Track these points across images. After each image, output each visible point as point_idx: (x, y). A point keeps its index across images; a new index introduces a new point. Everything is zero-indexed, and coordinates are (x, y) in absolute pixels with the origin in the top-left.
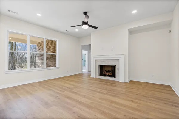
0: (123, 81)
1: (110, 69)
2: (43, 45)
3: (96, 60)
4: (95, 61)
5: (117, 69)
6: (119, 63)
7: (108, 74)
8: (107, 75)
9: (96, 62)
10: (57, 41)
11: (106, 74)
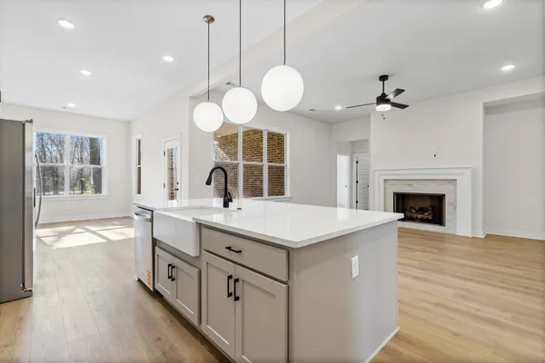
0: (469, 234)
1: (426, 204)
2: (236, 144)
3: (385, 180)
4: (382, 182)
5: (451, 204)
6: (455, 188)
7: (420, 216)
8: (417, 218)
9: (387, 185)
10: (288, 136)
11: (415, 216)
